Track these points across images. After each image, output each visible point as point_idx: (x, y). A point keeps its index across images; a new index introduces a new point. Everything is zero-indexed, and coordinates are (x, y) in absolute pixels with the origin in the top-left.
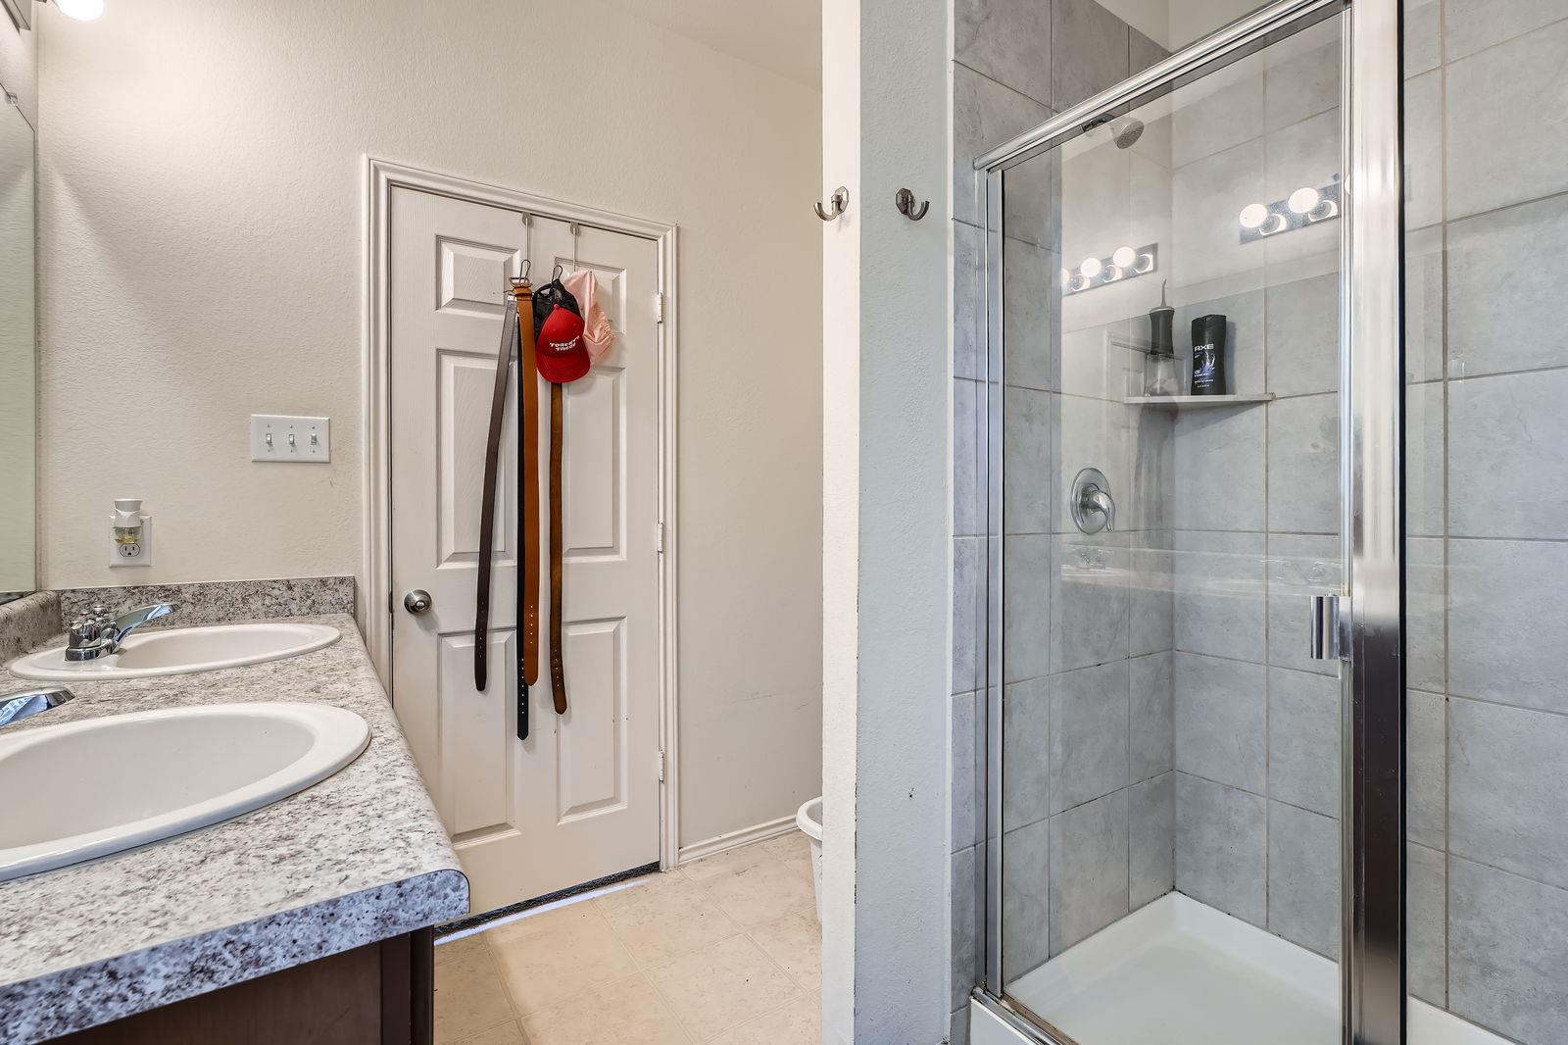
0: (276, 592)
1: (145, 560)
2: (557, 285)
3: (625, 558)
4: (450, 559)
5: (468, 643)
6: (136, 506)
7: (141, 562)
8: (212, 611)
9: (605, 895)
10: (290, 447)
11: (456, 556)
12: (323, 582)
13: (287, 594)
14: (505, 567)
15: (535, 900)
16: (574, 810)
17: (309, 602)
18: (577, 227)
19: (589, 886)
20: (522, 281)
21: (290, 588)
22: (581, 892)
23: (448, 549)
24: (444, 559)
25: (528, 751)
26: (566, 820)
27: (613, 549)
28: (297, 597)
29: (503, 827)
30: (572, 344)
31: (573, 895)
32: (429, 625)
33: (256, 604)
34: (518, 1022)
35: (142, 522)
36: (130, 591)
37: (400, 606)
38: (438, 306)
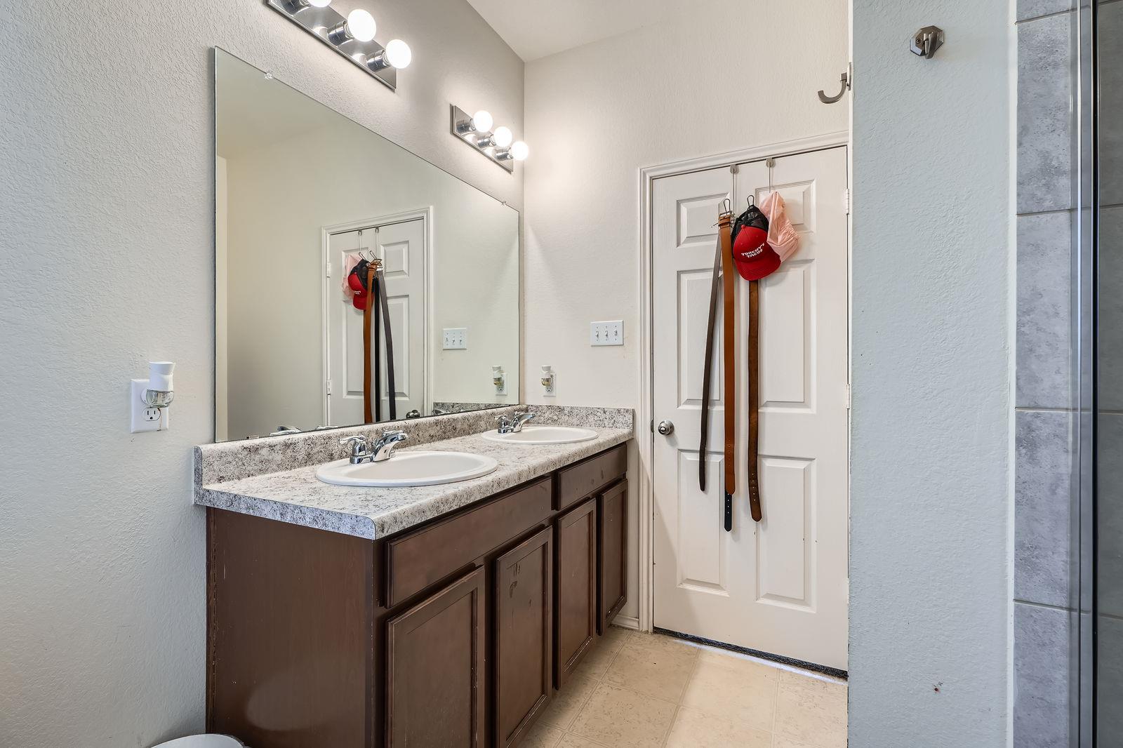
0: (599, 414)
1: (554, 394)
2: (754, 209)
3: (815, 412)
4: (686, 403)
5: (695, 458)
6: (548, 369)
7: (551, 395)
8: (575, 421)
9: (791, 672)
10: (605, 338)
11: (690, 401)
12: (619, 411)
13: (604, 416)
14: (718, 411)
15: (741, 648)
16: (769, 596)
17: (613, 421)
18: (771, 161)
19: (783, 660)
20: (728, 214)
21: (605, 412)
22: (776, 661)
23: (684, 397)
24: (682, 402)
25: (735, 541)
26: (763, 601)
27: (803, 404)
28: (607, 417)
29: (716, 586)
30: (759, 250)
31: (769, 659)
32: (673, 443)
33: (591, 418)
34: (678, 707)
35: (552, 376)
36: (549, 407)
37: (656, 429)
38: (678, 244)
